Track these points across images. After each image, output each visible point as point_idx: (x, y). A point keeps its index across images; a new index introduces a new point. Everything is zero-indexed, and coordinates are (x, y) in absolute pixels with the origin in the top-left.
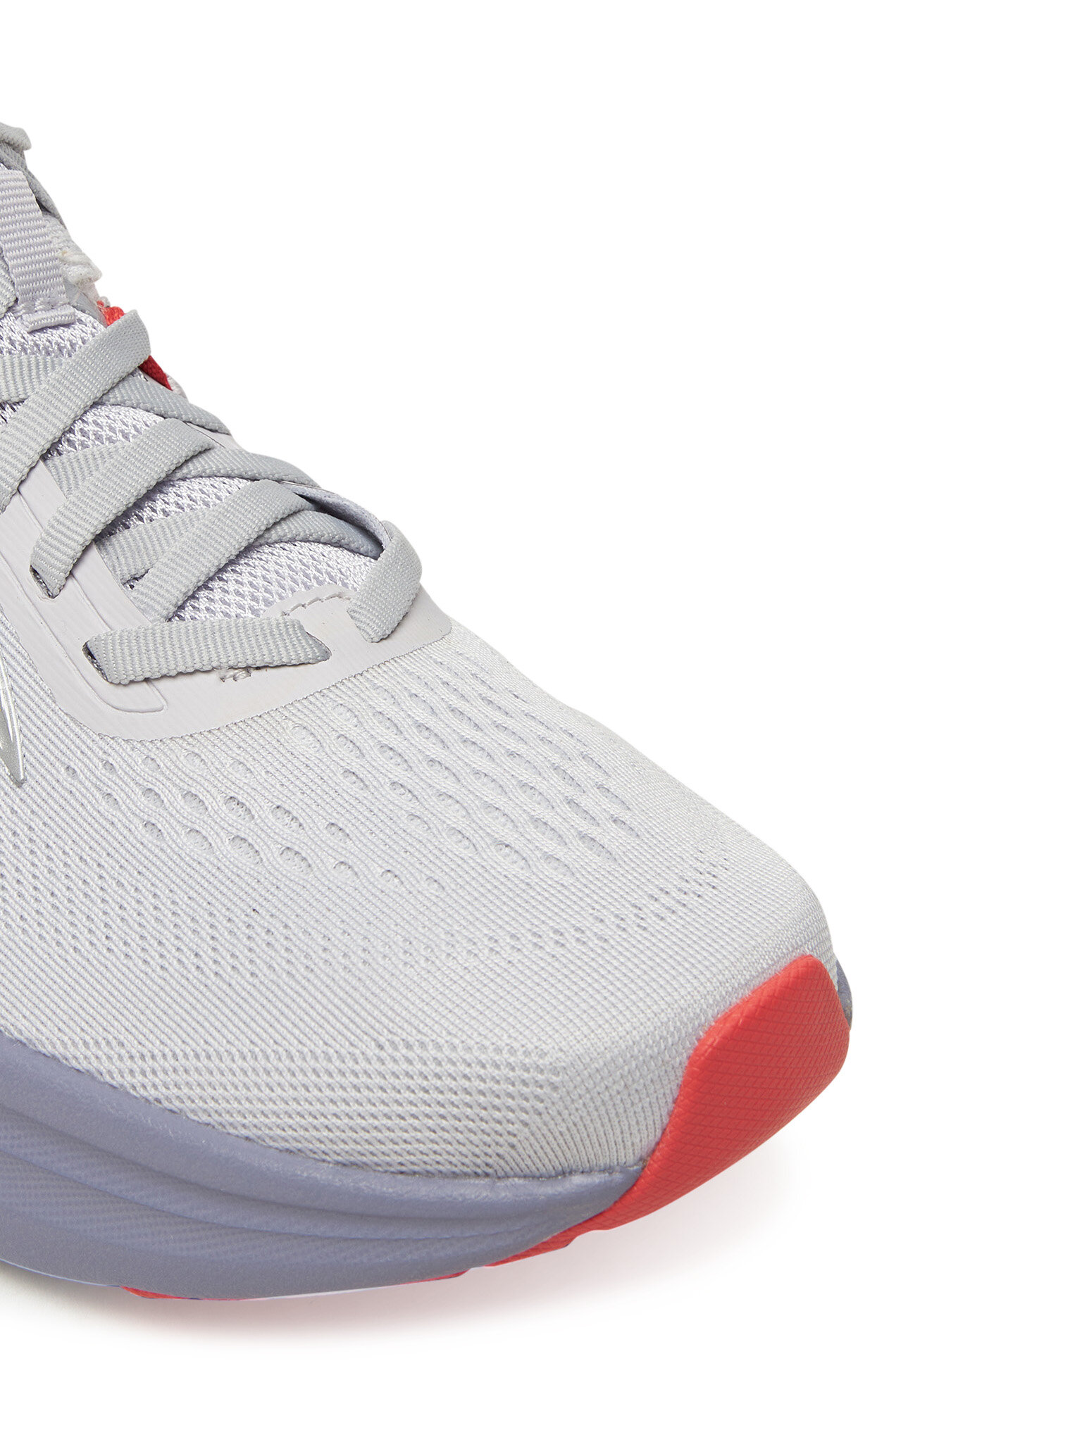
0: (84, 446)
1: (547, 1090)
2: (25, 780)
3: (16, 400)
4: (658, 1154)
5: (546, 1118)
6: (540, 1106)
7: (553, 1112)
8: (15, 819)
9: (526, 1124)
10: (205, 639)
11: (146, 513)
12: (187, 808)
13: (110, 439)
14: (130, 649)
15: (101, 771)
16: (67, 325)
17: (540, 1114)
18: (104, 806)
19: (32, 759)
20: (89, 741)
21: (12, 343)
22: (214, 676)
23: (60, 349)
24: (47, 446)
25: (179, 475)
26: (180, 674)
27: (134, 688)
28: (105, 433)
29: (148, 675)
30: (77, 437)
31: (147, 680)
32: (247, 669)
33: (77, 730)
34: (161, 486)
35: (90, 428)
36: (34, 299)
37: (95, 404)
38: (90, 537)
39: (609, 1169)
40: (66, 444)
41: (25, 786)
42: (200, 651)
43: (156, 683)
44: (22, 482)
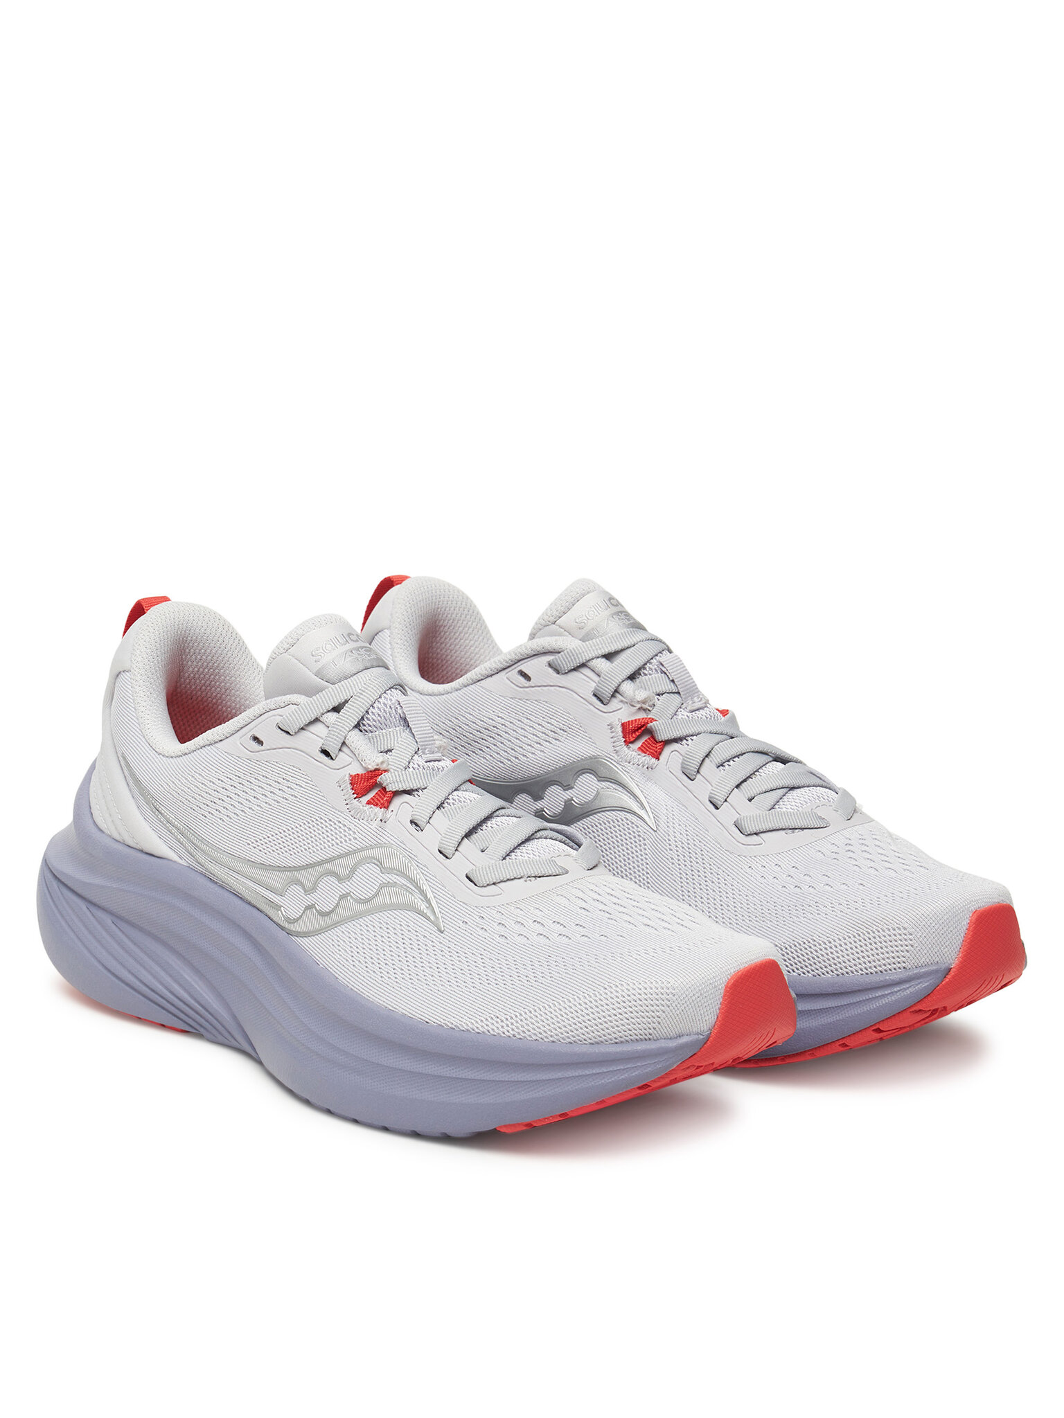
0: (453, 804)
1: (671, 996)
2: (444, 930)
3: (423, 787)
4: (716, 1026)
5: (671, 1008)
6: (668, 1003)
7: (674, 1005)
8: (442, 945)
9: (664, 1012)
10: (517, 866)
11: (484, 828)
12: (517, 927)
13: (464, 802)
14: (486, 871)
15: (479, 920)
16: (439, 761)
17: (669, 1007)
18: (481, 932)
19: (447, 922)
20: (471, 910)
21: (419, 766)
22: (522, 880)
23: (439, 769)
24: (439, 804)
25: (495, 814)
26: (508, 880)
27: (488, 887)
28: (462, 799)
29: (495, 881)
30: (451, 801)
31: (494, 884)
32: (535, 877)
33: (466, 907)
34: (488, 818)
35: (456, 798)
36: (425, 749)
37: (455, 790)
38: (464, 834)
39: (698, 1034)
40: (446, 804)
41: (445, 932)
42: (515, 870)
43: (499, 885)
44: (430, 818)
